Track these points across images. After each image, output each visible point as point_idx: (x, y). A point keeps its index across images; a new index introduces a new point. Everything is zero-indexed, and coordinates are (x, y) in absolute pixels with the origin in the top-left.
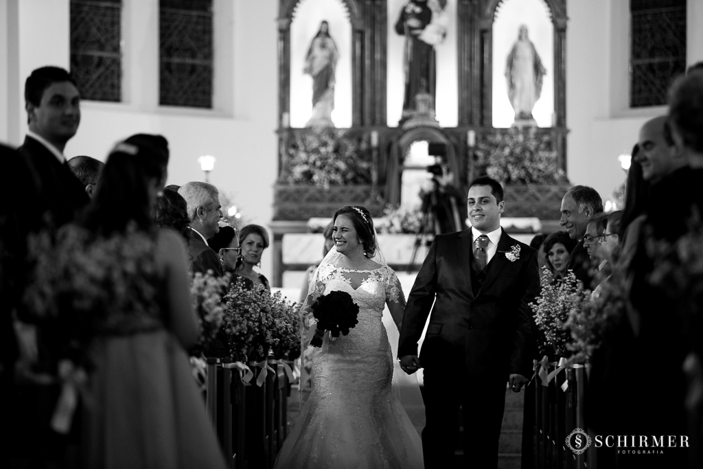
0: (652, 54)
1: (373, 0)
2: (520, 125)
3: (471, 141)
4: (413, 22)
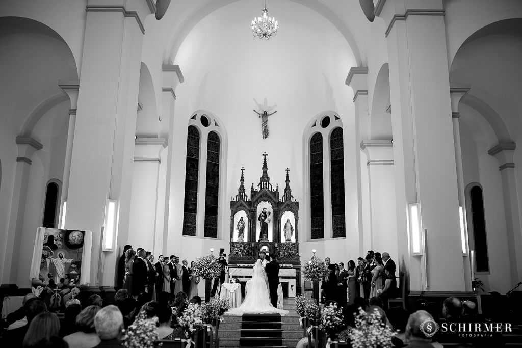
0: (316, 227)
1: (253, 212)
2: (288, 242)
3: (276, 246)
4: (262, 218)
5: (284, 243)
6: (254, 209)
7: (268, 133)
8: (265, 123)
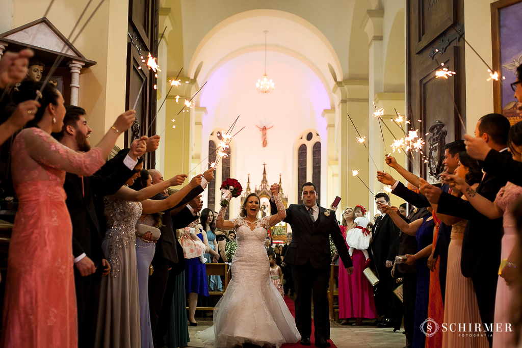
2: (280, 225)
3: (272, 229)
4: (263, 209)
7: (266, 143)
8: (264, 135)
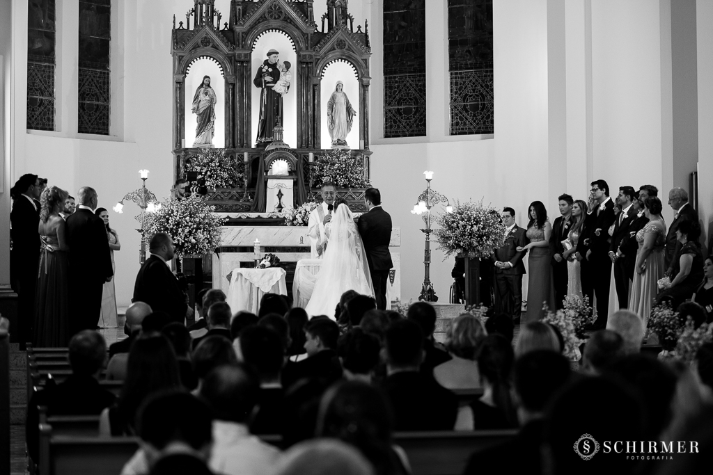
0: (399, 104)
1: (242, 62)
2: (340, 147)
3: (311, 159)
4: (268, 78)
5: (330, 152)
6: (243, 52)
